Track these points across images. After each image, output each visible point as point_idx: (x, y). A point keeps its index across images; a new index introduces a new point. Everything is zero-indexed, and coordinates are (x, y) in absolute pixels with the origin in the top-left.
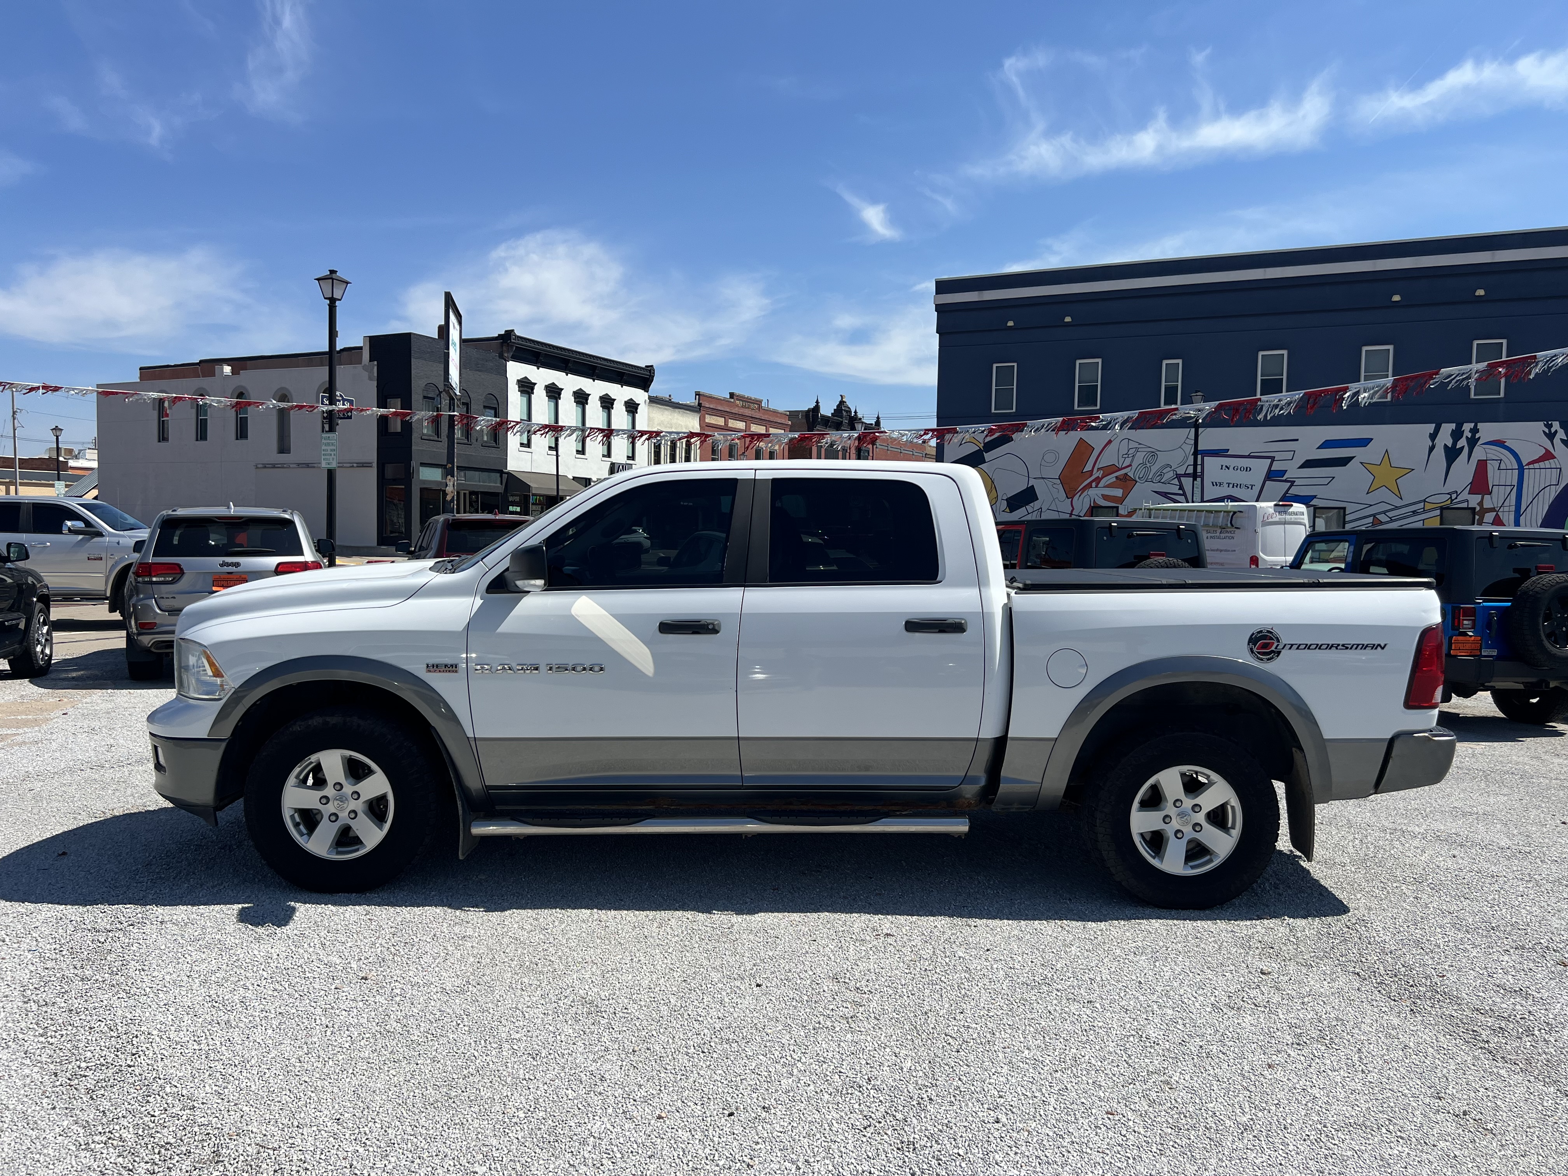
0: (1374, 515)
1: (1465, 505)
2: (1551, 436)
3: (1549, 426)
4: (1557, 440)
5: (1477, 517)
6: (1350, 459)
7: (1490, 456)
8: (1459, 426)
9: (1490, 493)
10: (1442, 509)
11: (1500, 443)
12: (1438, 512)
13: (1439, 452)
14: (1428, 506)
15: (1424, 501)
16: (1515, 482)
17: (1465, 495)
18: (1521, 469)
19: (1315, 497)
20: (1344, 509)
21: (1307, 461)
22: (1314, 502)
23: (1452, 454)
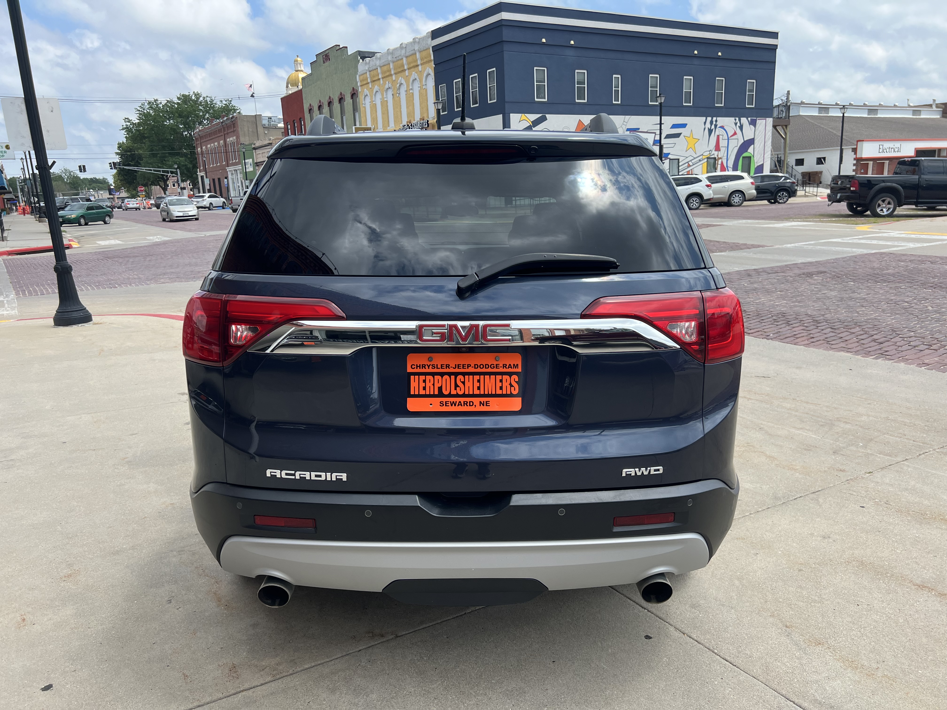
0: (688, 162)
1: (713, 156)
2: (736, 124)
3: (735, 120)
4: (737, 127)
5: (717, 162)
6: (680, 134)
7: (721, 134)
8: (712, 119)
9: (720, 150)
10: (708, 158)
11: (722, 127)
12: (706, 160)
13: (707, 131)
14: (704, 157)
15: (702, 155)
16: (727, 146)
17: (714, 152)
18: (728, 139)
19: (669, 154)
20: (679, 159)
21: (667, 135)
22: (670, 156)
23: (710, 131)
